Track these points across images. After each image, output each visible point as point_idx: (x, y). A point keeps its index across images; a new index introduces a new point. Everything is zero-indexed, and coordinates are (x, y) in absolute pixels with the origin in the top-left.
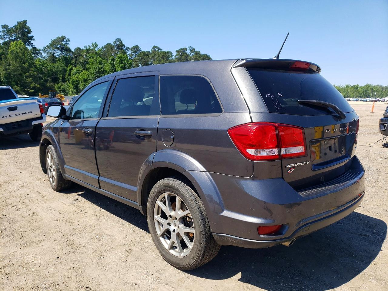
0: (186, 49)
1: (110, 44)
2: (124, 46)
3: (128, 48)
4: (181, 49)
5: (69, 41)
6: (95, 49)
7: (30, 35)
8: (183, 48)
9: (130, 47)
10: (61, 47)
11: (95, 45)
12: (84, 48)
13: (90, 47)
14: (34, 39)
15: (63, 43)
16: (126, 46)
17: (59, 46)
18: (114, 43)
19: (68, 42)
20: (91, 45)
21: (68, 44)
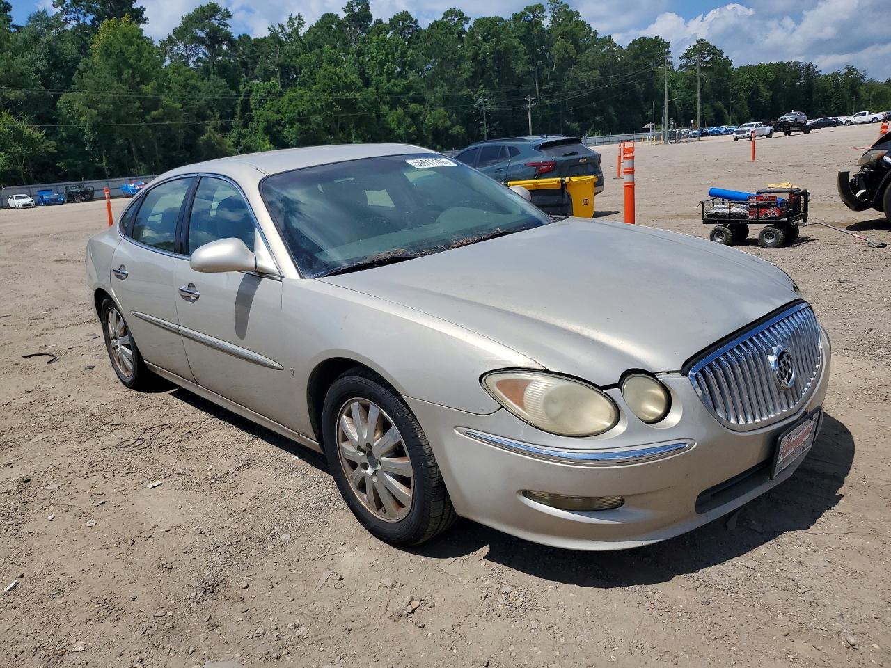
0: (540, 8)
1: (332, 15)
2: (369, 17)
3: (380, 21)
4: (529, 9)
5: (229, 16)
6: (297, 31)
7: (135, 6)
8: (531, 4)
9: (386, 21)
10: (207, 34)
11: (297, 22)
12: (267, 34)
13: (281, 26)
14: (147, 19)
15: (215, 23)
16: (374, 19)
17: (201, 34)
18: (346, 12)
19: (228, 21)
20: (285, 21)
21: (227, 25)
